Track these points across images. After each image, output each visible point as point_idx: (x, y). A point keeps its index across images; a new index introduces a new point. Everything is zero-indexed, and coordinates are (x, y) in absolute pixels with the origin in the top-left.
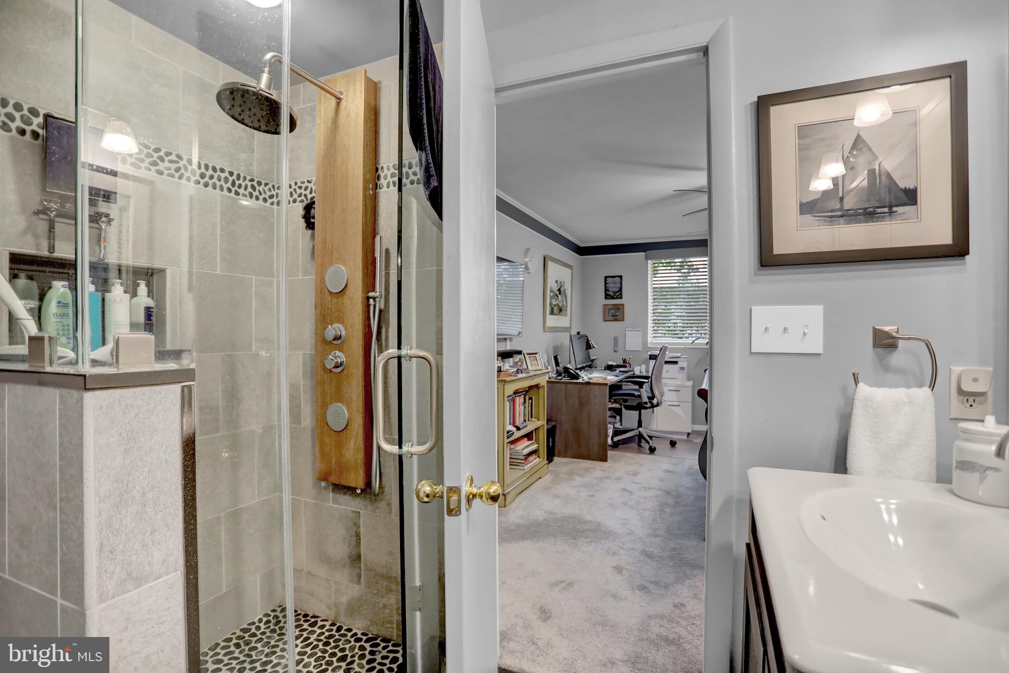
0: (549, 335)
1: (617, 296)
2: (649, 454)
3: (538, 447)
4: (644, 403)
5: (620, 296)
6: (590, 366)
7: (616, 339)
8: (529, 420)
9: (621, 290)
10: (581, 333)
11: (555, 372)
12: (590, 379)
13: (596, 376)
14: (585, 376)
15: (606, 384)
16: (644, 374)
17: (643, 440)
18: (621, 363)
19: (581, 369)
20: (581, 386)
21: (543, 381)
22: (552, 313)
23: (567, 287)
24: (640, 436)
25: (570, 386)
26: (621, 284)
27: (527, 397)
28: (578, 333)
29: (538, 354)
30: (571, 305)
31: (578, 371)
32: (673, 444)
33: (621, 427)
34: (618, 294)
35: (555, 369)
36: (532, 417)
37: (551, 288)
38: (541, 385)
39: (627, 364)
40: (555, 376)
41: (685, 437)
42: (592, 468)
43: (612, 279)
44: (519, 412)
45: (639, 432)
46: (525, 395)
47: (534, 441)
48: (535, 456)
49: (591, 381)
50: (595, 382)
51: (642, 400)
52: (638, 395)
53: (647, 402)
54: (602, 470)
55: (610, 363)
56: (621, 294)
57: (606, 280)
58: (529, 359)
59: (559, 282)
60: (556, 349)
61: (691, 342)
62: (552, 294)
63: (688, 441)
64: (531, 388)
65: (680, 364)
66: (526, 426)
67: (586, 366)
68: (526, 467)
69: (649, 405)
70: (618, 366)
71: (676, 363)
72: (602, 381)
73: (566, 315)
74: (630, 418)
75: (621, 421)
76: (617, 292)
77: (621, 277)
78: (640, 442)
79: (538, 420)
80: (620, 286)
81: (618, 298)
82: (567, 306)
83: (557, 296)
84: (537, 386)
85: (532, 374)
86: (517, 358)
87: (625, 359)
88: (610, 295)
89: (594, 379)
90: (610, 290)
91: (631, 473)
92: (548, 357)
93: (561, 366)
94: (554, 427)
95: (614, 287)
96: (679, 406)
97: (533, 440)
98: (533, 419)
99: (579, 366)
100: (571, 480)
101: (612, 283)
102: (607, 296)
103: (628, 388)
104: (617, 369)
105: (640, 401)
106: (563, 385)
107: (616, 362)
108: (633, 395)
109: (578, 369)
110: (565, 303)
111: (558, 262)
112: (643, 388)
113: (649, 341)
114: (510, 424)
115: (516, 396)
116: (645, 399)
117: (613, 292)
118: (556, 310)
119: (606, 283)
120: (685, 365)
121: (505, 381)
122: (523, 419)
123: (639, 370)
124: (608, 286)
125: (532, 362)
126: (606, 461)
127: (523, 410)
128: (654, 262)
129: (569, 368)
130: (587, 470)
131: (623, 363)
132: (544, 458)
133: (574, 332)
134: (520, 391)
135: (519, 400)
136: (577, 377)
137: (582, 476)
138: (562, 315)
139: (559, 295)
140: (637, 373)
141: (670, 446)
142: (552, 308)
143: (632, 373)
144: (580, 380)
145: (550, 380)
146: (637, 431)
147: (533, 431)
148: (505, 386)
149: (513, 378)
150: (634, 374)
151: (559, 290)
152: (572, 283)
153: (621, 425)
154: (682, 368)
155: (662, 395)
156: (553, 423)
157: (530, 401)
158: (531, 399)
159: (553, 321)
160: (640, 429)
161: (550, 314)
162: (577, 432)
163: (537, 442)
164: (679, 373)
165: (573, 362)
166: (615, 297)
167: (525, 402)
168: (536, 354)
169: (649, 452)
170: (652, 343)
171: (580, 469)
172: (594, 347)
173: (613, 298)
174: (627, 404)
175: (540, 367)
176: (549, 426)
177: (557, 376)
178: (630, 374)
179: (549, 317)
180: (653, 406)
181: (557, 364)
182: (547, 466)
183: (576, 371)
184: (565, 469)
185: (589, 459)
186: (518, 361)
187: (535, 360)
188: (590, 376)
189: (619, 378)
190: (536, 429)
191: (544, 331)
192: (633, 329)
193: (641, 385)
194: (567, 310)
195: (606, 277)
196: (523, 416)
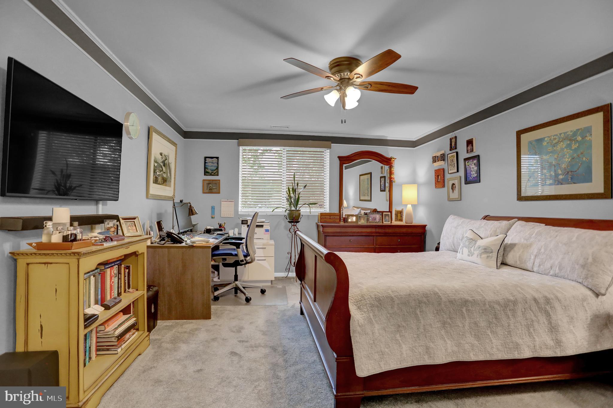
0: (151, 202)
1: (214, 173)
2: (246, 305)
3: (137, 320)
4: (240, 261)
5: (216, 174)
6: (191, 231)
7: (213, 208)
8: (125, 292)
9: (217, 168)
10: (184, 202)
11: (159, 236)
12: (194, 243)
13: (199, 239)
14: (187, 240)
15: (209, 247)
16: (237, 236)
17: (238, 291)
18: (218, 227)
19: (184, 233)
20: (184, 249)
21: (141, 248)
22: (156, 181)
23: (172, 160)
24: (237, 289)
25: (172, 250)
26: (218, 164)
27: (123, 266)
28: (181, 201)
29: (137, 219)
30: (175, 178)
31: (181, 236)
32: (263, 292)
33: (219, 280)
34: (215, 172)
35: (158, 234)
36: (129, 288)
37: (155, 158)
38: (140, 253)
39: (222, 228)
40: (158, 240)
41: (270, 284)
42: (196, 329)
43: (210, 159)
44: (111, 286)
45: (236, 285)
46: (120, 266)
47: (132, 314)
48: (133, 331)
49: (195, 245)
50: (198, 245)
51: (238, 258)
52: (235, 254)
53: (243, 260)
54: (207, 331)
55: (208, 228)
56: (218, 172)
57: (205, 160)
58: (126, 224)
59: (163, 155)
60: (159, 215)
61: (272, 210)
62: (156, 164)
63: (272, 287)
64: (126, 256)
65: (266, 227)
66: (120, 301)
67: (188, 231)
68: (119, 350)
69: (245, 262)
70: (216, 230)
71: (262, 226)
72: (204, 244)
73: (170, 186)
74: (227, 273)
75: (219, 274)
76: (215, 170)
77: (217, 158)
78: (236, 293)
79: (137, 290)
80: (217, 165)
81: (215, 175)
82: (171, 178)
83: (162, 168)
84: (135, 254)
85: (127, 240)
86: (111, 224)
87: (221, 224)
88: (208, 173)
89: (197, 243)
90: (209, 168)
91: (234, 330)
92: (151, 222)
93: (165, 230)
94: (156, 294)
95: (212, 166)
96: (265, 260)
97: (130, 314)
98: (131, 290)
99: (181, 231)
100: (175, 351)
101: (210, 162)
102: (206, 173)
103: (225, 248)
104: (215, 232)
105: (237, 259)
106: (166, 249)
107: (214, 227)
108: (231, 255)
109: (182, 233)
110: (169, 174)
111: (163, 137)
112: (239, 248)
113: (239, 210)
114: (96, 303)
115: (105, 268)
116: (242, 257)
117: (211, 170)
118: (160, 179)
119: (205, 163)
120: (268, 228)
121: (78, 254)
122: (116, 293)
123: (232, 233)
124: (207, 165)
125: (130, 228)
126: (210, 318)
127: (117, 282)
128: (243, 148)
129: (172, 233)
130: (192, 333)
131: (219, 228)
132: (144, 330)
133: (177, 200)
134: (111, 261)
135: (110, 273)
136: (181, 241)
137: (186, 342)
138: (166, 185)
139: (163, 166)
140: (231, 235)
141: (261, 294)
142: (156, 177)
143: (227, 235)
144: (183, 244)
145: (152, 245)
146: (234, 284)
147: (130, 305)
148: (81, 260)
149: (99, 248)
150: (229, 236)
151: (164, 162)
152: (176, 159)
153: (219, 279)
154: (267, 231)
155: (255, 253)
156: (155, 289)
157: (127, 270)
158: (128, 268)
159: (156, 189)
160: (237, 282)
161: (154, 183)
162: (180, 293)
163: (136, 315)
164: (265, 234)
165: (176, 227)
166: (213, 174)
167: (119, 273)
168: (134, 219)
169: (246, 302)
170: (241, 211)
171: (185, 332)
172: (197, 214)
173: (211, 175)
174: (226, 262)
175: (139, 233)
176: (150, 293)
177: (160, 241)
178: (226, 236)
179: (153, 186)
180: (247, 263)
181: (160, 228)
182: (147, 338)
183: (179, 236)
184: (169, 335)
185: (193, 318)
186: (112, 227)
187: (133, 225)
188: (193, 240)
189: (219, 240)
190: (133, 302)
191: (147, 197)
192: (227, 200)
193: (238, 245)
194: (171, 181)
195: (206, 158)
196: (117, 289)
